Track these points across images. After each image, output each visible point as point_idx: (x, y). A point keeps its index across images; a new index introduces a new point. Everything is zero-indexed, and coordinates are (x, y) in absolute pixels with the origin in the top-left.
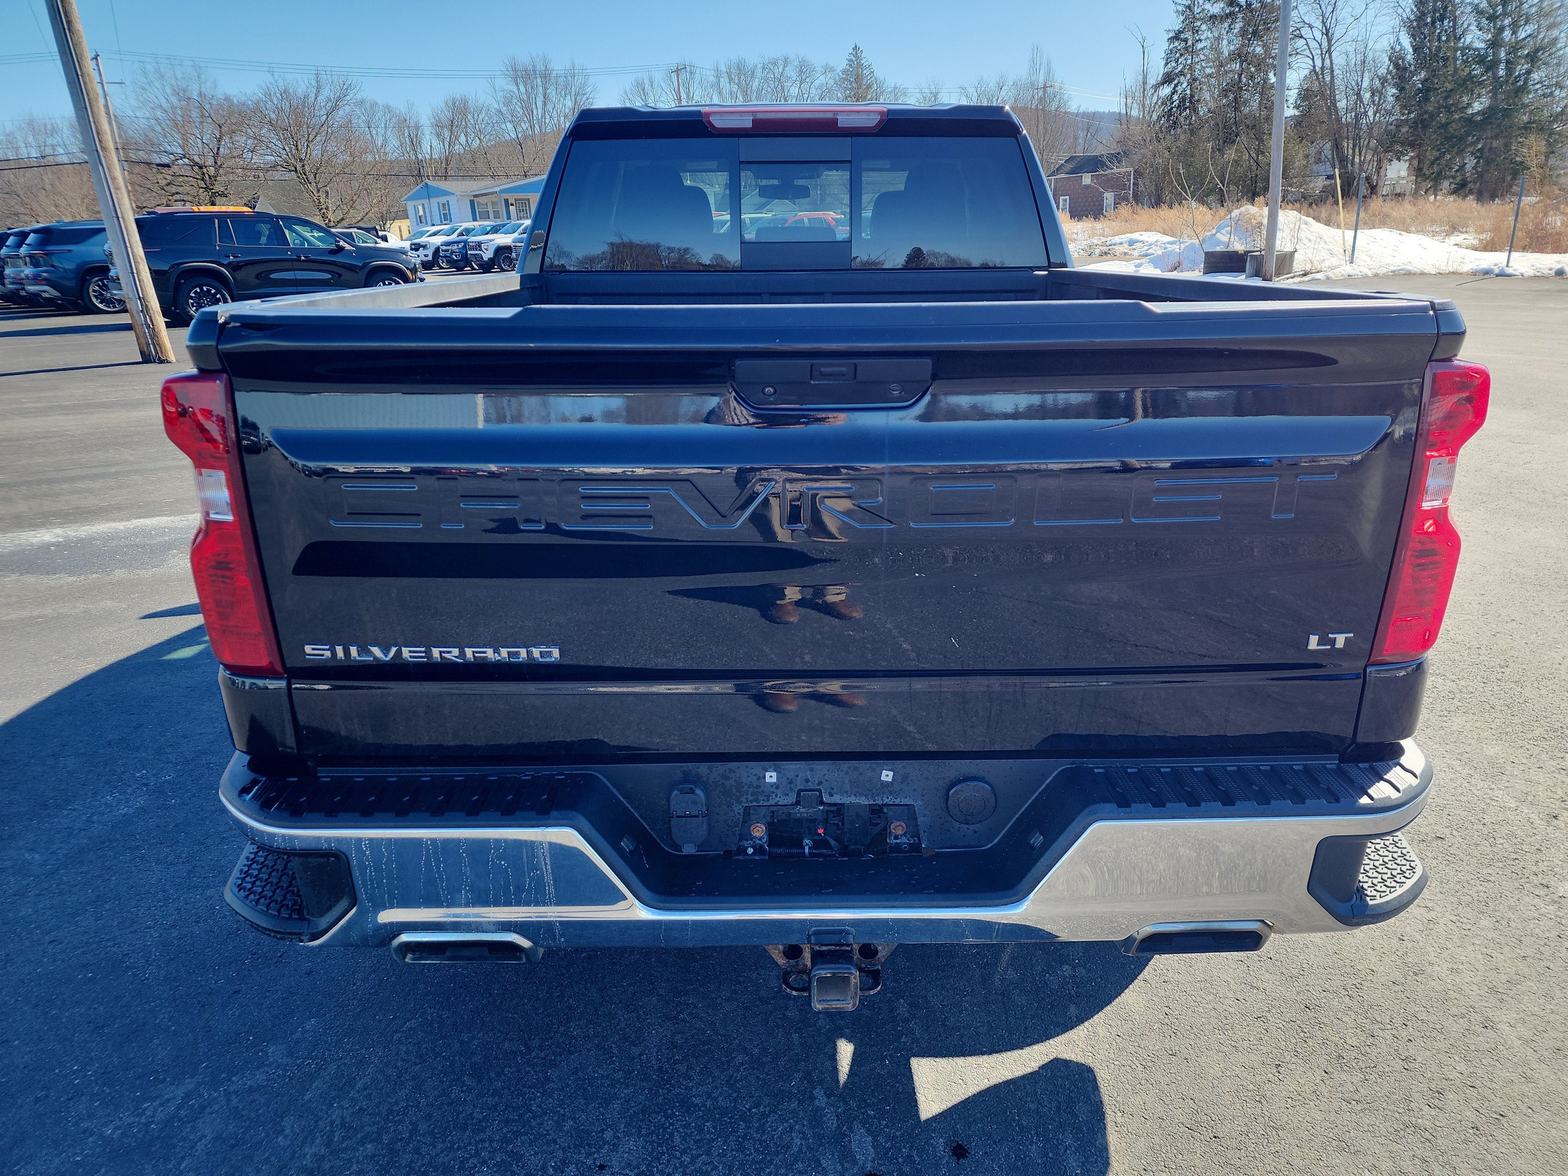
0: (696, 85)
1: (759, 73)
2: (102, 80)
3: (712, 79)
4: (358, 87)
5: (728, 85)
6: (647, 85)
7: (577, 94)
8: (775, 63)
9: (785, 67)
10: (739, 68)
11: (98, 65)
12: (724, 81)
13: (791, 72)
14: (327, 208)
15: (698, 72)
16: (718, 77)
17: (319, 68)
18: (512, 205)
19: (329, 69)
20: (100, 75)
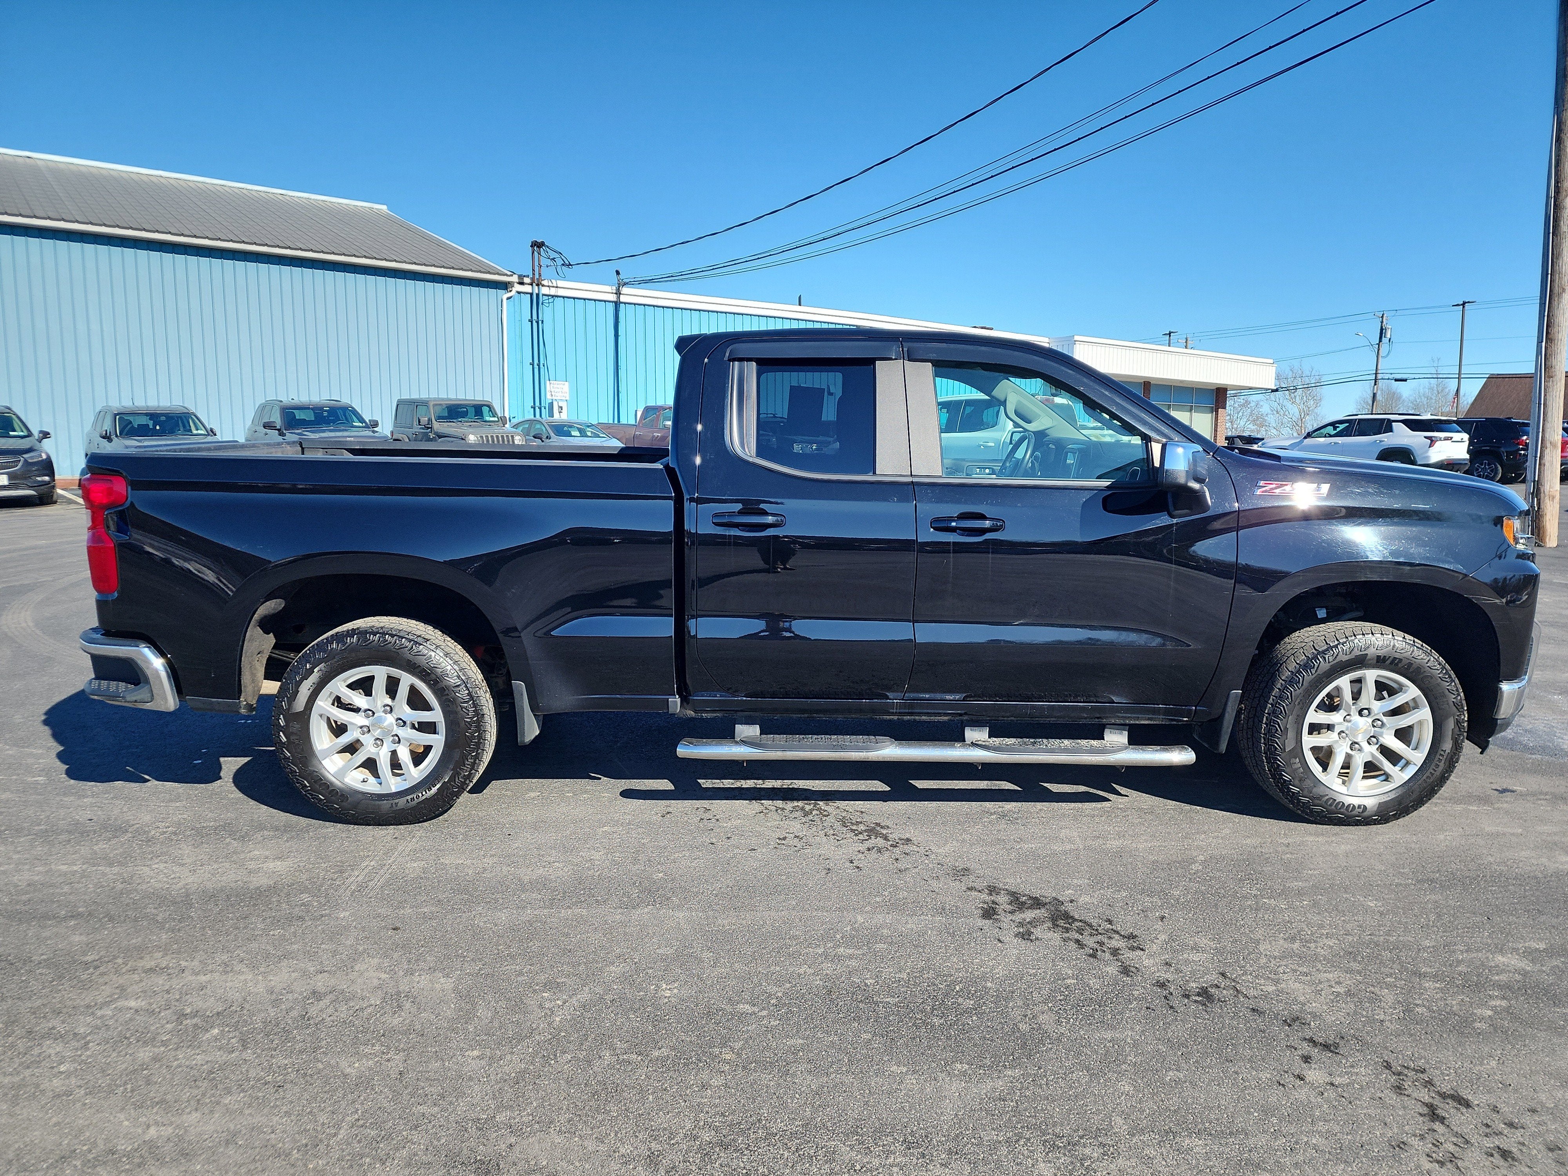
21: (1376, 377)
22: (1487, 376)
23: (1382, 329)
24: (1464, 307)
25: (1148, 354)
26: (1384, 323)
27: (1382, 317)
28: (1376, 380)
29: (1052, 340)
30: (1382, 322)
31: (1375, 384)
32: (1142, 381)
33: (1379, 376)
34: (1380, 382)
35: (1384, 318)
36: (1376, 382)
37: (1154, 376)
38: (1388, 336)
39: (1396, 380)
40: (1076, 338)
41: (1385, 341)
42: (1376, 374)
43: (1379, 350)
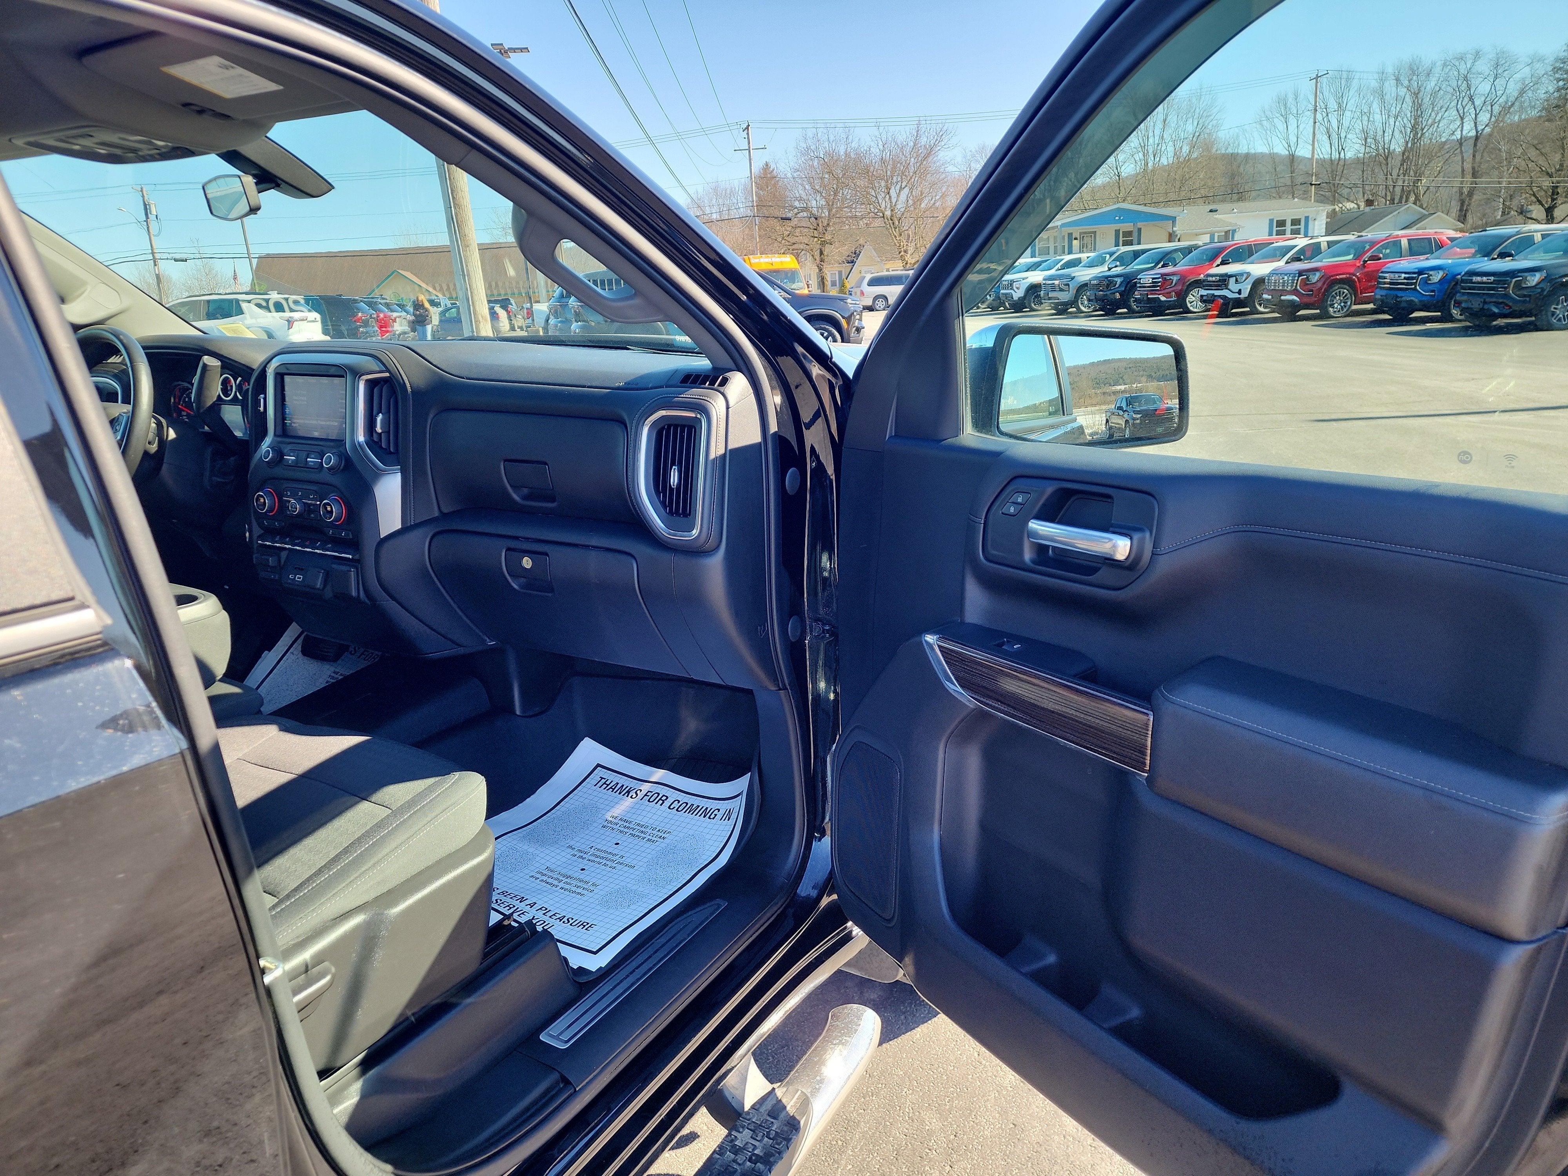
0: (1351, 93)
1: (1437, 70)
2: (749, 147)
3: (1374, 84)
4: (953, 132)
5: (1394, 89)
6: (1290, 100)
7: (1201, 117)
8: (1461, 58)
9: (1475, 61)
10: (1411, 68)
11: (748, 134)
12: (1390, 87)
13: (1483, 66)
14: (905, 252)
15: (1357, 77)
16: (1382, 81)
17: (922, 119)
18: (1076, 239)
19: (929, 118)
20: (749, 143)
21: (153, 256)
23: (145, 205)
26: (146, 198)
27: (142, 191)
30: (143, 196)
31: (155, 265)
33: (157, 256)
34: (160, 262)
35: (144, 192)
36: (155, 262)
38: (154, 212)
39: (176, 260)
41: (152, 217)
42: (153, 253)
43: (148, 228)
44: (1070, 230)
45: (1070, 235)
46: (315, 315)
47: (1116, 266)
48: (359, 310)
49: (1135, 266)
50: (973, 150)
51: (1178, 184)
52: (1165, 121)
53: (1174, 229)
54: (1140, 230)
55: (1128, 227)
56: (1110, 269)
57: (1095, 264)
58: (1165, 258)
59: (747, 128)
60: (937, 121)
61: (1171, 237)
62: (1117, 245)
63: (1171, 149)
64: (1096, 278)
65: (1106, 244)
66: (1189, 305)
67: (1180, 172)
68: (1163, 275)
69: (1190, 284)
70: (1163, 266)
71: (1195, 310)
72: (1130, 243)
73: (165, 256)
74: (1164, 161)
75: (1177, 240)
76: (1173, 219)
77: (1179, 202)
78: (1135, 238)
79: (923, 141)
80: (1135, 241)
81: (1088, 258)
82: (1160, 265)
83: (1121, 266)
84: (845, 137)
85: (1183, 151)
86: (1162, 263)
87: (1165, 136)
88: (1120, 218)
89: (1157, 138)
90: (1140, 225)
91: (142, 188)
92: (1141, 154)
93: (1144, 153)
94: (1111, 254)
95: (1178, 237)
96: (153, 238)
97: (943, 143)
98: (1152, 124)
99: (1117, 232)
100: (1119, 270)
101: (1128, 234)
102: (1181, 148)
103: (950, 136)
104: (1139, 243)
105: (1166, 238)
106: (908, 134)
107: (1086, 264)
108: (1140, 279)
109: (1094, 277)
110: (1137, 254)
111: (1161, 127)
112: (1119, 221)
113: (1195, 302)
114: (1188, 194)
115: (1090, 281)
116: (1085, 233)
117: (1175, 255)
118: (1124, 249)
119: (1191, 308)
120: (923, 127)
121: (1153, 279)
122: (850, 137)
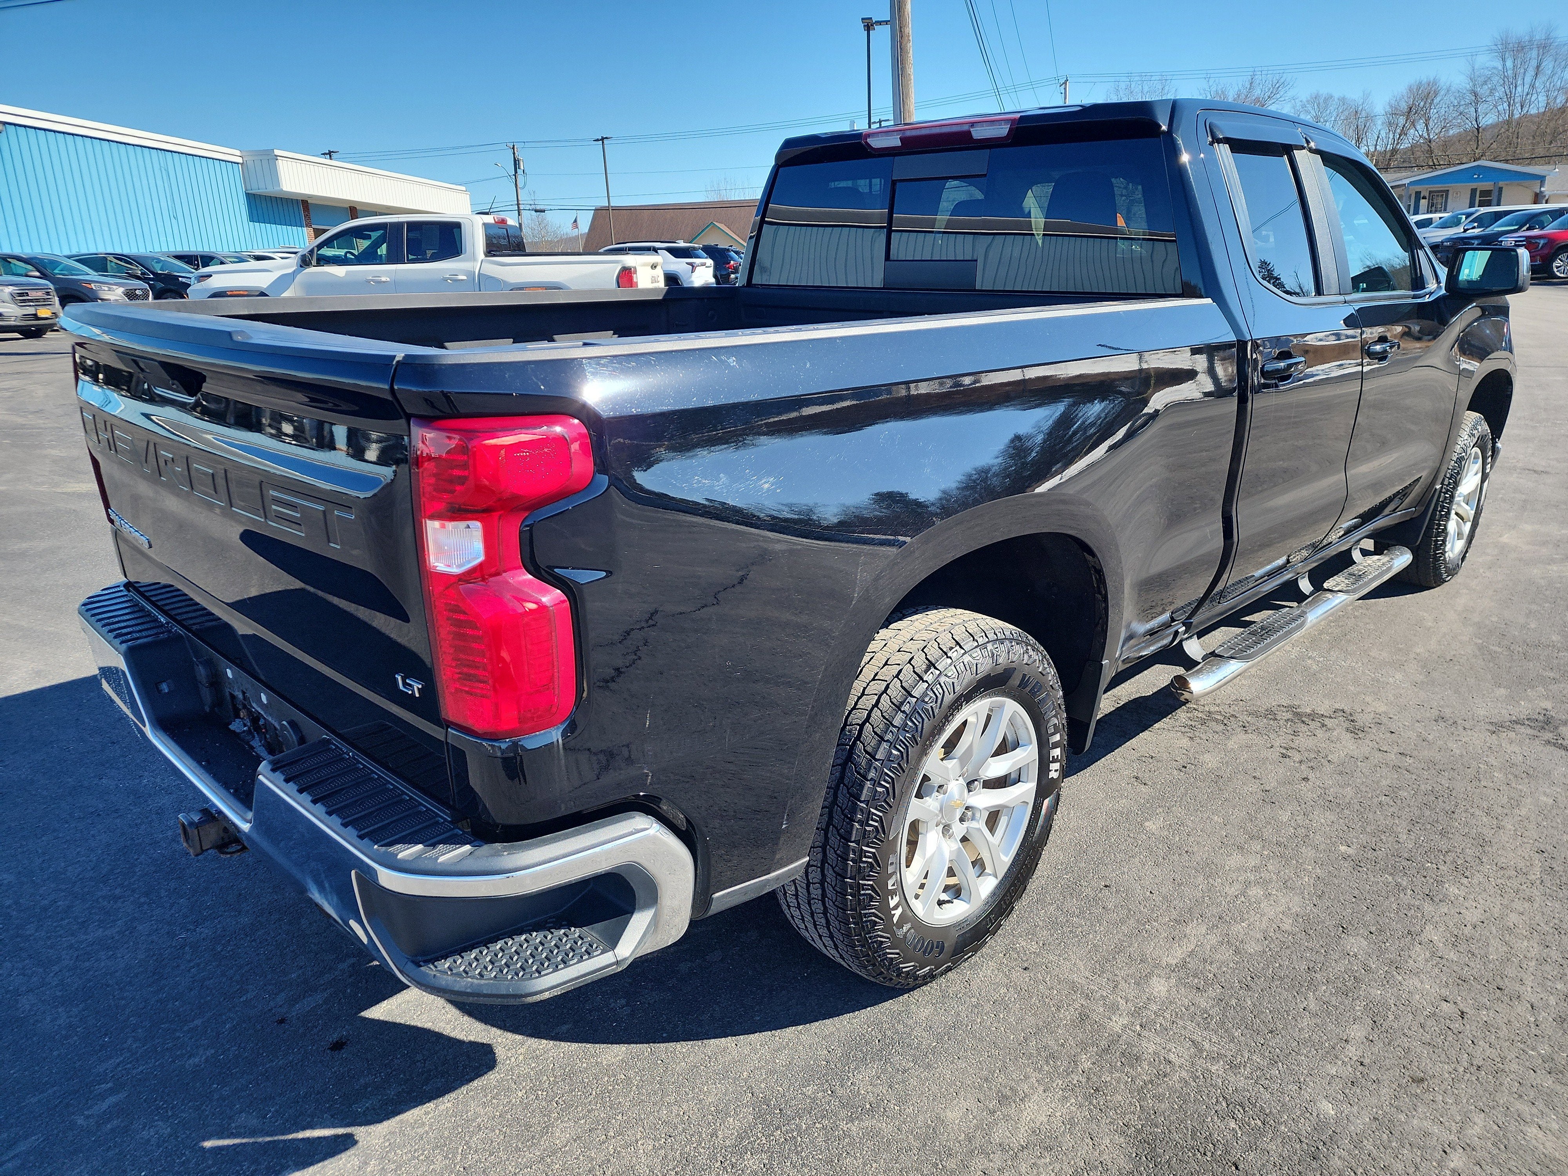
11: (1065, 89)
17: (1257, 69)
18: (1424, 198)
19: (1265, 69)
20: (1065, 98)
21: (518, 207)
22: (594, 208)
23: (515, 160)
24: (603, 142)
25: (354, 175)
26: (517, 155)
27: (513, 148)
28: (519, 210)
29: (244, 154)
30: (514, 153)
31: (519, 215)
32: (347, 206)
33: (522, 207)
35: (515, 149)
36: (519, 213)
37: (360, 200)
38: (522, 168)
40: (277, 152)
41: (520, 172)
42: (518, 204)
43: (516, 181)
44: (1418, 188)
45: (1418, 194)
46: (710, 262)
47: (1474, 228)
48: (732, 259)
49: (1496, 228)
50: (1304, 100)
51: (1548, 138)
52: (1538, 67)
53: (1542, 189)
54: (1501, 189)
55: (1487, 185)
56: (1465, 231)
57: (1448, 225)
58: (1532, 220)
59: (1065, 83)
60: (1275, 72)
61: (1538, 198)
62: (1472, 205)
63: (1542, 99)
64: (1449, 240)
65: (1459, 204)
66: (1555, 270)
67: (1552, 124)
68: (1528, 238)
69: (1559, 247)
70: (1528, 229)
71: (1562, 275)
72: (1488, 203)
73: (528, 207)
74: (1533, 111)
75: (1544, 201)
76: (1542, 179)
77: (1548, 158)
78: (1494, 197)
79: (1257, 92)
80: (1495, 201)
81: (1440, 218)
82: (1525, 228)
83: (1479, 227)
84: (1160, 87)
85: (1558, 101)
86: (1528, 225)
87: (1537, 84)
88: (1479, 176)
89: (1527, 86)
90: (1501, 184)
91: (514, 146)
92: (1506, 105)
93: (1509, 103)
94: (1468, 215)
95: (1547, 197)
96: (519, 190)
97: (1278, 96)
98: (1522, 71)
99: (1473, 191)
100: (1477, 231)
101: (1486, 193)
102: (1556, 98)
103: (1287, 88)
104: (1498, 205)
105: (1531, 197)
106: (1240, 86)
107: (1438, 224)
108: (1502, 241)
109: (1446, 239)
110: (1498, 216)
111: (1533, 73)
112: (1475, 180)
113: (1563, 267)
114: (1561, 150)
115: (1442, 242)
116: (1435, 192)
117: (1543, 218)
118: (1483, 210)
119: (1558, 274)
120: (1258, 77)
121: (1516, 241)
122: (1167, 88)
